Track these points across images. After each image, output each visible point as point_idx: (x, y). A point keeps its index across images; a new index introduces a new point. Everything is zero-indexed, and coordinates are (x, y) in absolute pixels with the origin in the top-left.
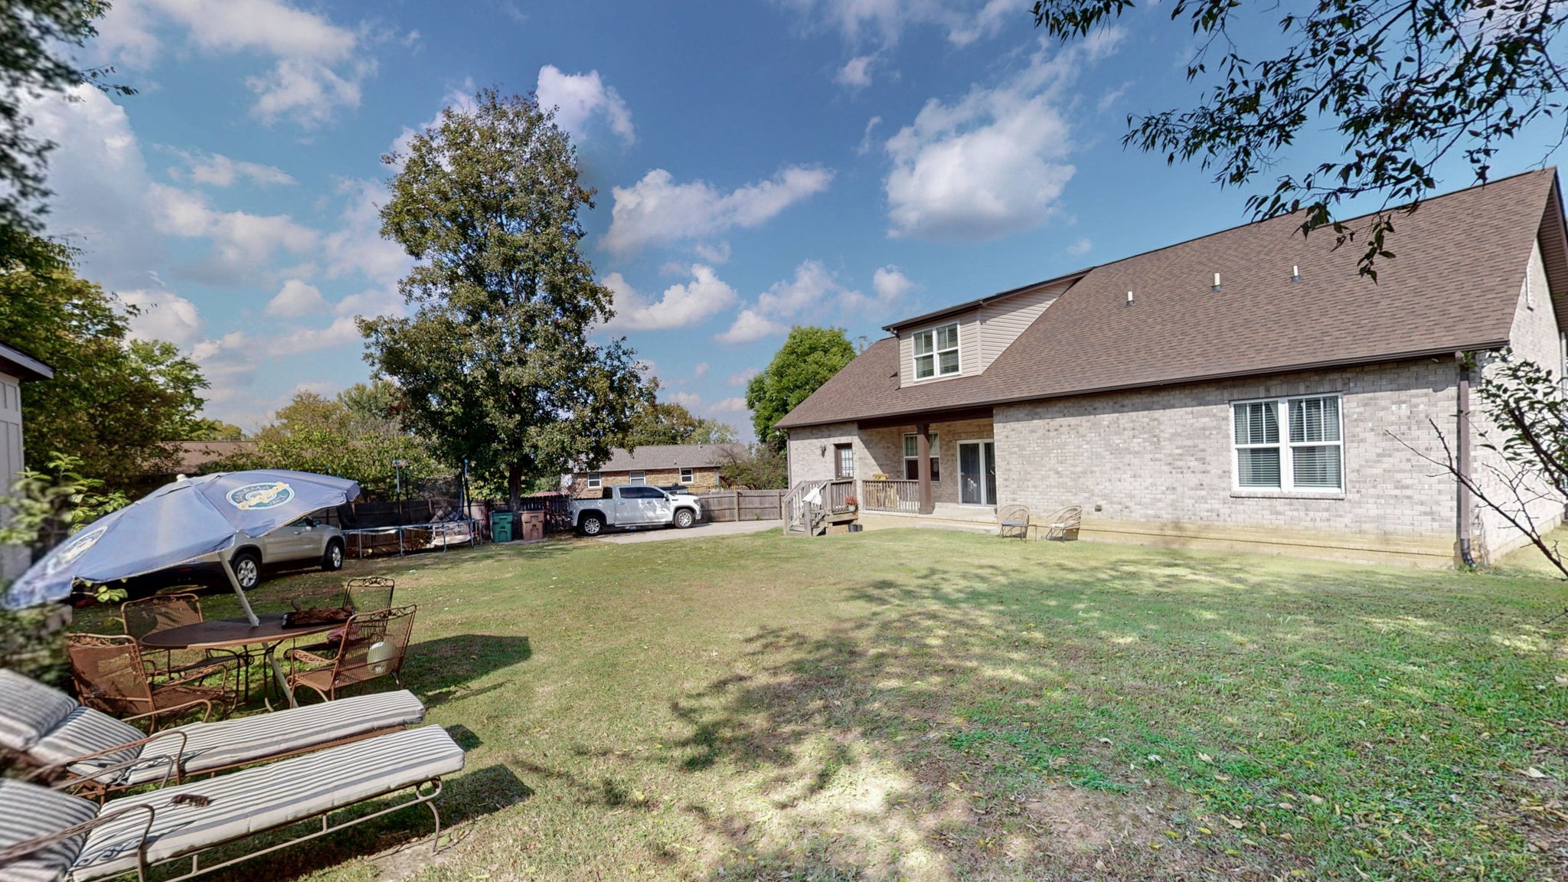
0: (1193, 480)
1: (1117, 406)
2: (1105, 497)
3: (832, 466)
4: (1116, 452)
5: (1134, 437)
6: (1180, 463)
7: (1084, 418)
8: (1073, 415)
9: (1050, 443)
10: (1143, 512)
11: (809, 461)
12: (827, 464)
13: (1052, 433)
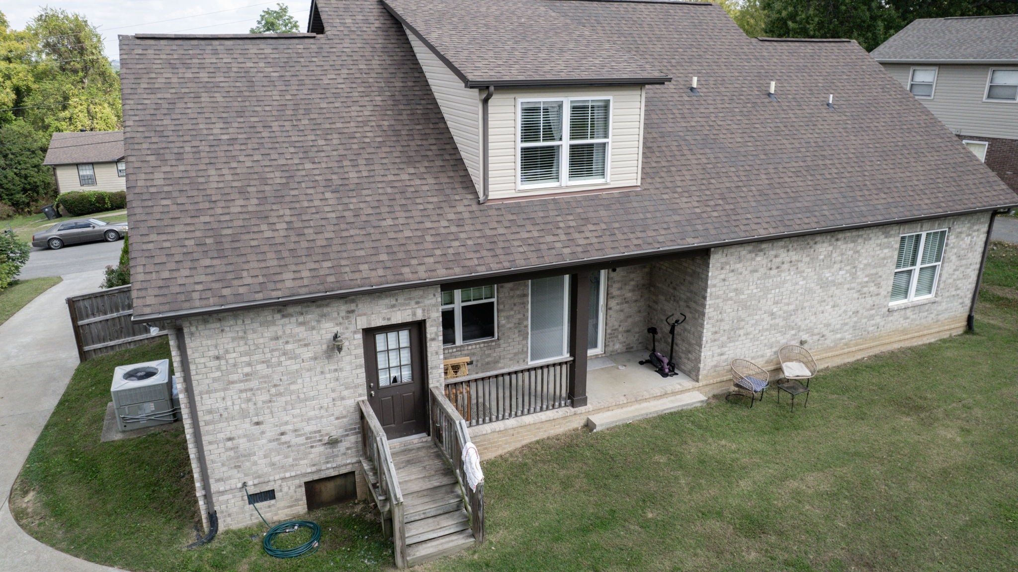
0: (870, 301)
3: (362, 373)
4: (824, 285)
5: (840, 269)
6: (865, 290)
9: (769, 283)
11: (276, 377)
12: (342, 375)
13: (774, 272)
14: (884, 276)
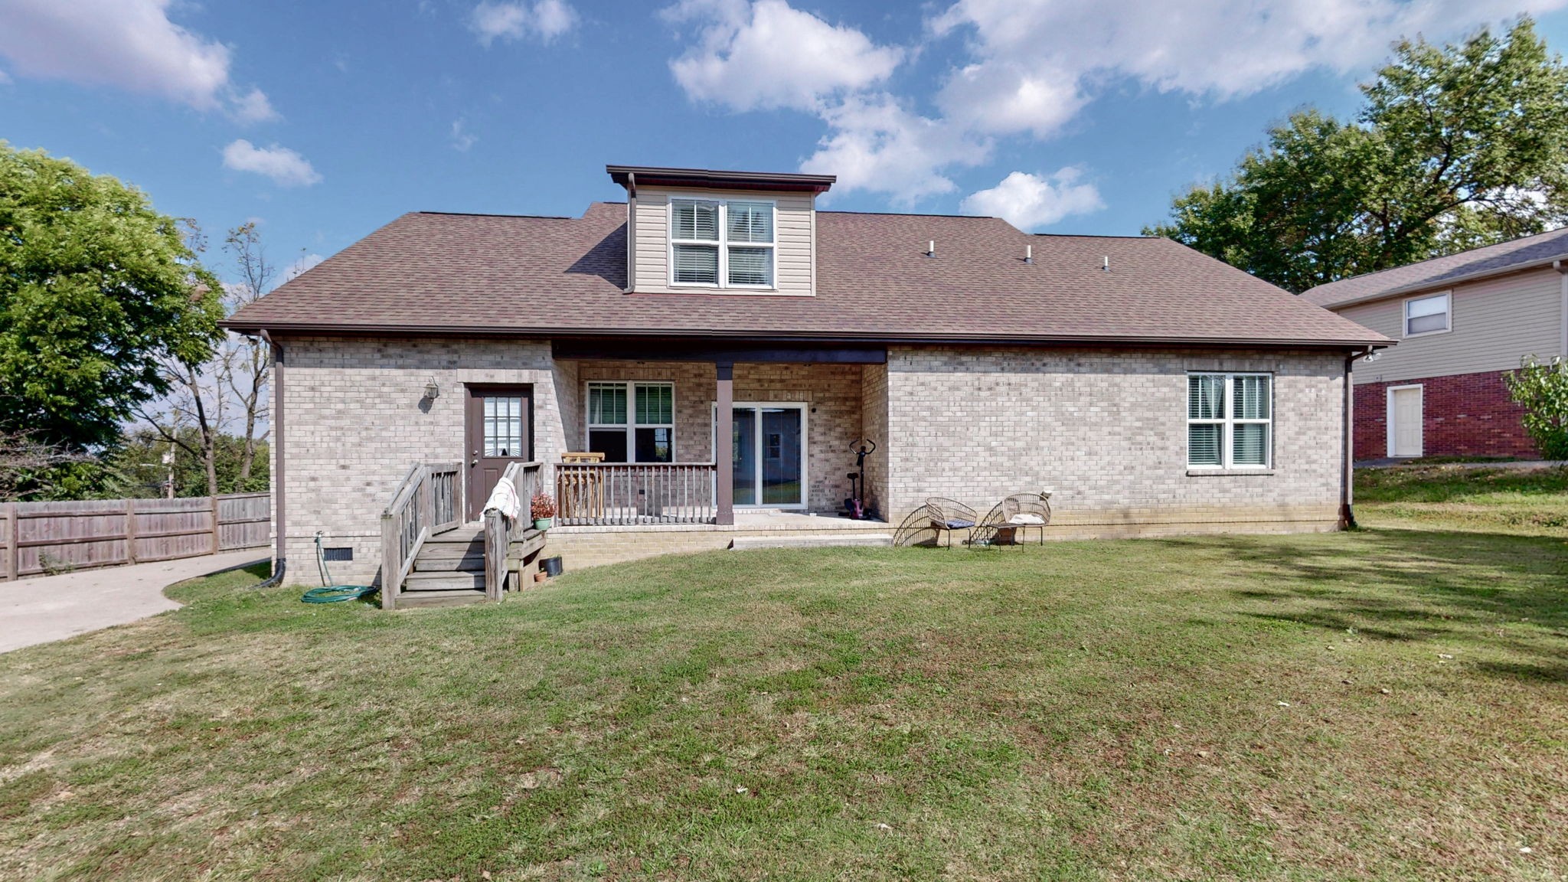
0: (1151, 457)
1: (1072, 364)
2: (1052, 480)
3: (460, 434)
4: (1068, 421)
5: (1091, 404)
6: (1139, 438)
7: (1030, 377)
8: (1014, 370)
9: (980, 407)
10: (1097, 497)
11: (369, 419)
12: (438, 429)
13: (984, 394)
14: (1169, 424)
